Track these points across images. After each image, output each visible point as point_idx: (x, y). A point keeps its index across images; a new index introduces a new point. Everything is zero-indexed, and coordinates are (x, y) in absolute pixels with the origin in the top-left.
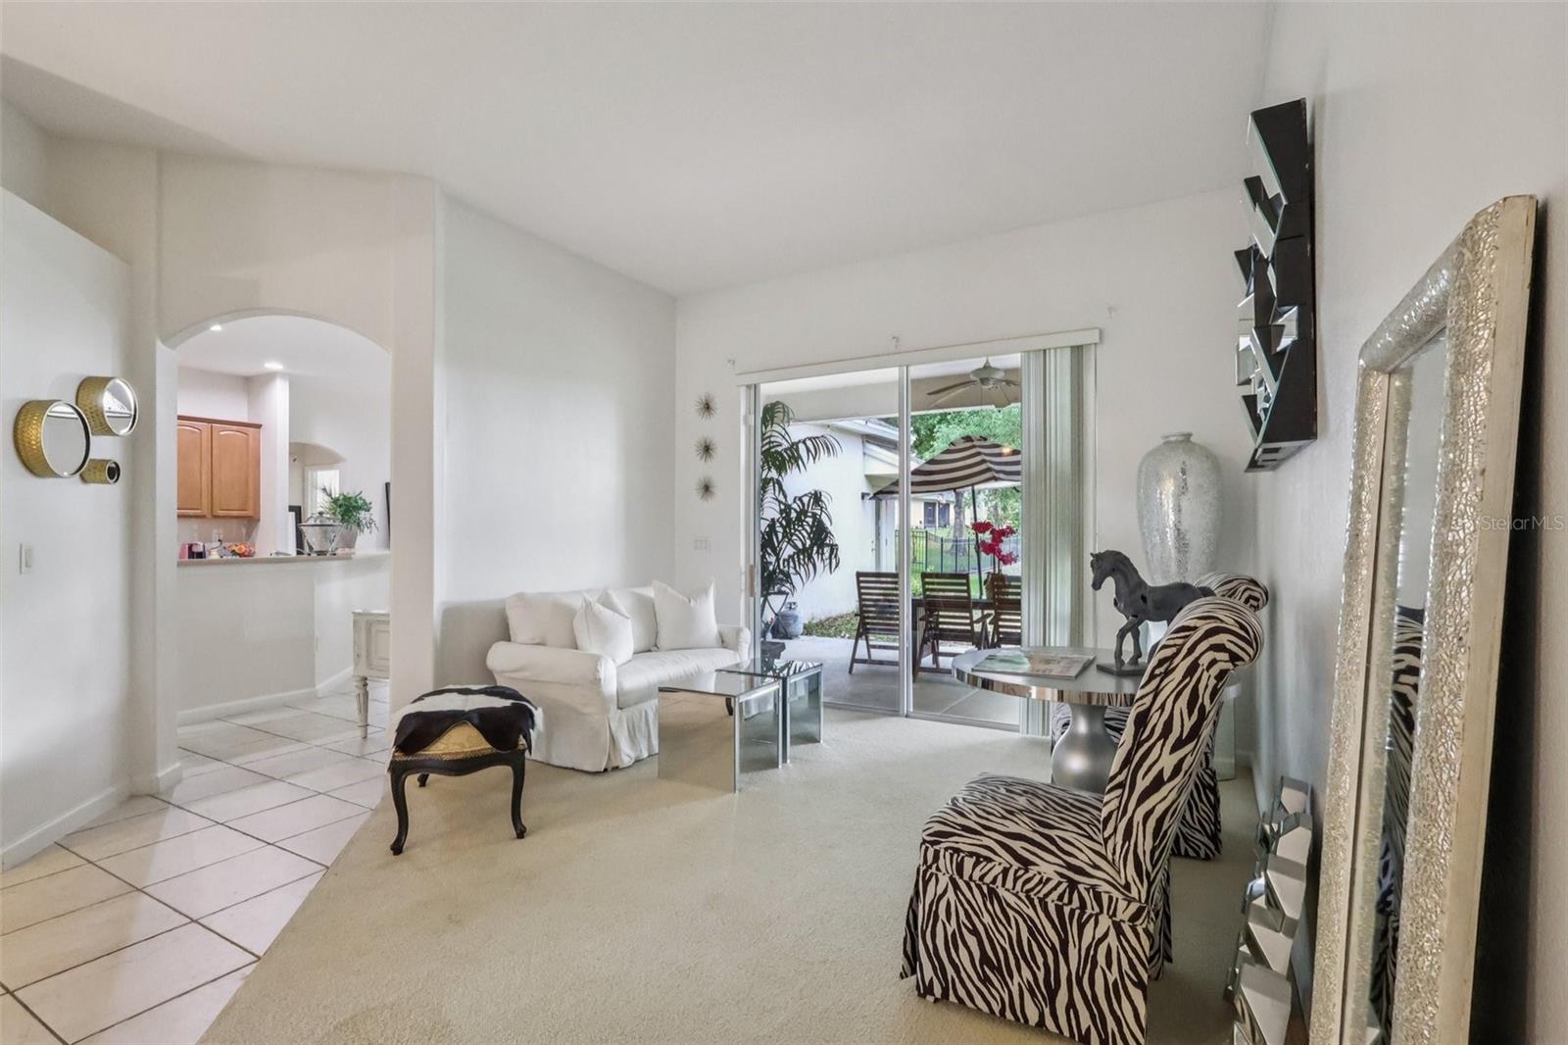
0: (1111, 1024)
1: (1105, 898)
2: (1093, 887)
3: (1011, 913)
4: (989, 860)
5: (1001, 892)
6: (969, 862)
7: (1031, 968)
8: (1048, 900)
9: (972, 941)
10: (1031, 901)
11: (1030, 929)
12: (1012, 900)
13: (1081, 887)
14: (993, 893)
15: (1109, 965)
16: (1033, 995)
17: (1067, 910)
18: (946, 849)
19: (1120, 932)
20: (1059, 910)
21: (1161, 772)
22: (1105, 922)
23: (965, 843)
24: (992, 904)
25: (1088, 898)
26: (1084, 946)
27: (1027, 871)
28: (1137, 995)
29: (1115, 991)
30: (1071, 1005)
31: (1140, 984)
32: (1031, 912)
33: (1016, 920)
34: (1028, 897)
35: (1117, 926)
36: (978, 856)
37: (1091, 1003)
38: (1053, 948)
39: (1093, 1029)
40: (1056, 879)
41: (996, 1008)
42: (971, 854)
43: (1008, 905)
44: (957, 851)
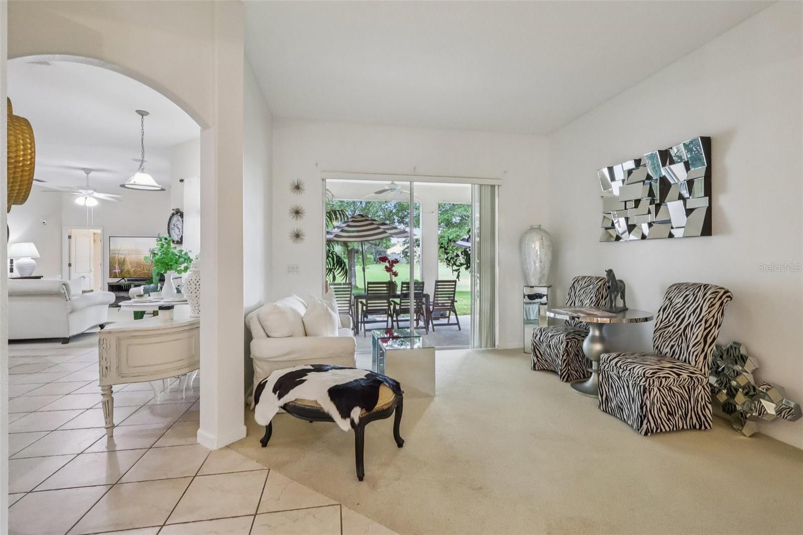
0: (703, 418)
1: (700, 379)
2: (696, 377)
3: (676, 393)
4: (669, 378)
5: (673, 387)
6: (664, 380)
7: (681, 410)
8: (685, 386)
9: (664, 407)
10: (681, 387)
11: (681, 398)
12: (676, 389)
13: (694, 378)
14: (670, 388)
15: (702, 401)
16: (681, 418)
17: (690, 387)
18: (656, 378)
19: (704, 388)
20: (688, 387)
21: (715, 336)
22: (700, 387)
23: (661, 374)
24: (670, 392)
25: (696, 381)
26: (695, 397)
27: (679, 378)
28: (710, 406)
29: (703, 408)
30: (691, 417)
31: (710, 403)
32: (681, 391)
33: (677, 395)
34: (680, 386)
35: (703, 387)
36: (666, 377)
37: (697, 414)
38: (687, 401)
39: (697, 423)
40: (687, 378)
41: (671, 428)
42: (663, 377)
43: (675, 391)
44: (659, 377)
